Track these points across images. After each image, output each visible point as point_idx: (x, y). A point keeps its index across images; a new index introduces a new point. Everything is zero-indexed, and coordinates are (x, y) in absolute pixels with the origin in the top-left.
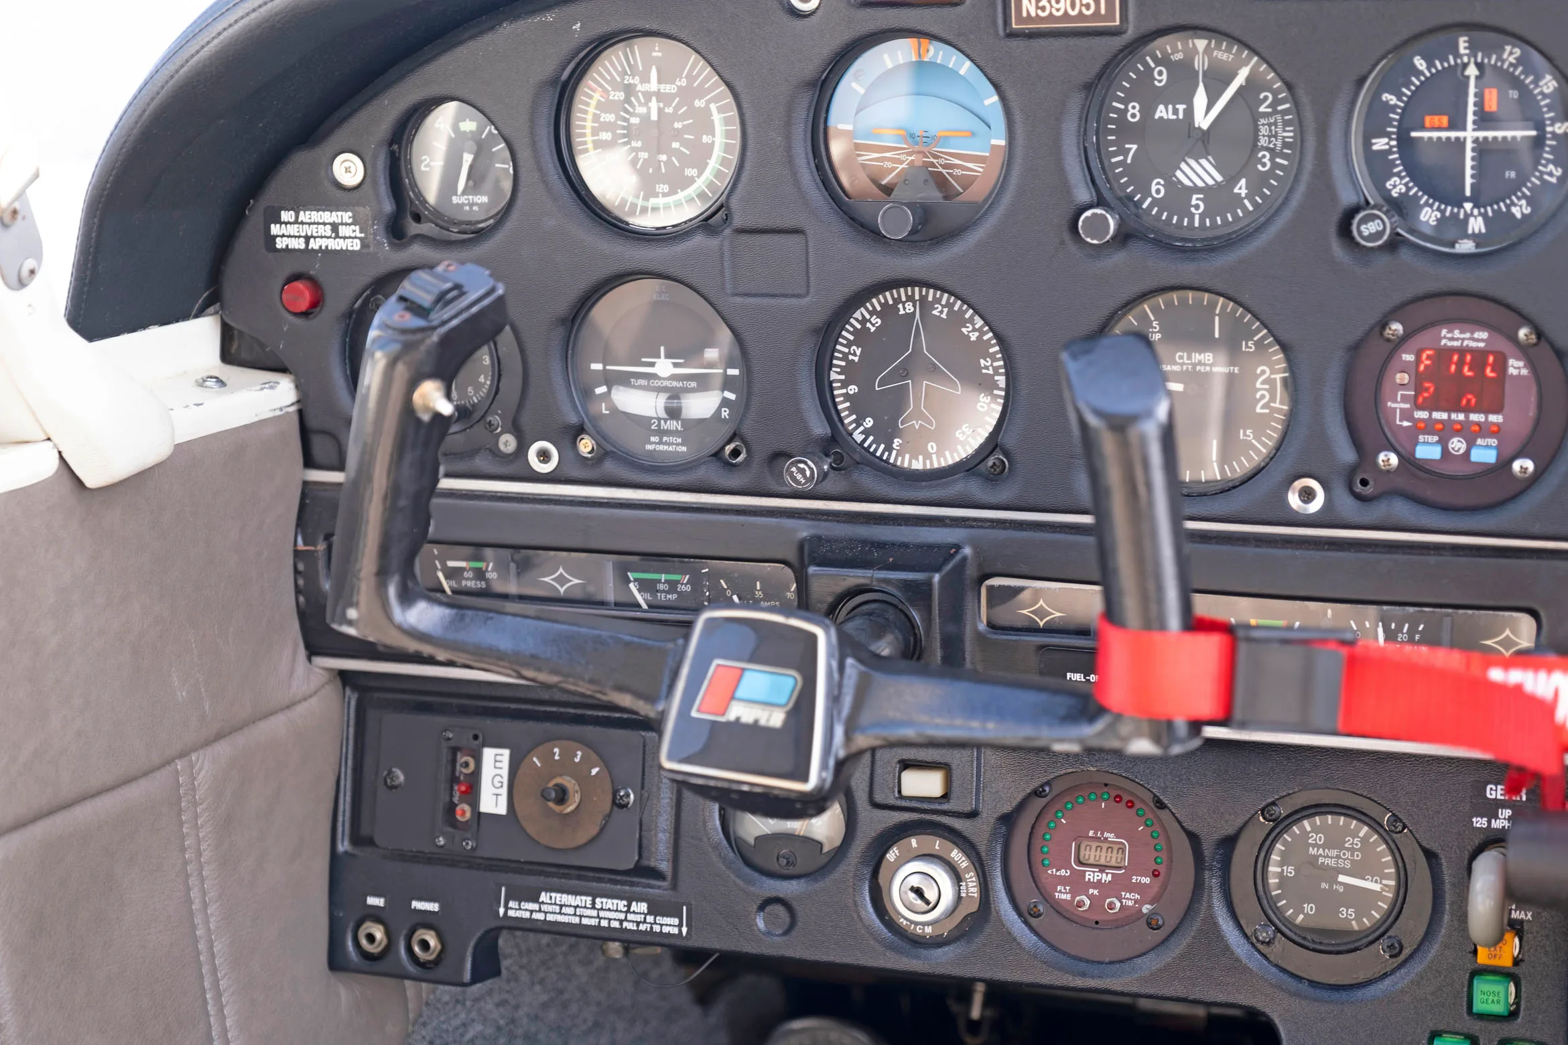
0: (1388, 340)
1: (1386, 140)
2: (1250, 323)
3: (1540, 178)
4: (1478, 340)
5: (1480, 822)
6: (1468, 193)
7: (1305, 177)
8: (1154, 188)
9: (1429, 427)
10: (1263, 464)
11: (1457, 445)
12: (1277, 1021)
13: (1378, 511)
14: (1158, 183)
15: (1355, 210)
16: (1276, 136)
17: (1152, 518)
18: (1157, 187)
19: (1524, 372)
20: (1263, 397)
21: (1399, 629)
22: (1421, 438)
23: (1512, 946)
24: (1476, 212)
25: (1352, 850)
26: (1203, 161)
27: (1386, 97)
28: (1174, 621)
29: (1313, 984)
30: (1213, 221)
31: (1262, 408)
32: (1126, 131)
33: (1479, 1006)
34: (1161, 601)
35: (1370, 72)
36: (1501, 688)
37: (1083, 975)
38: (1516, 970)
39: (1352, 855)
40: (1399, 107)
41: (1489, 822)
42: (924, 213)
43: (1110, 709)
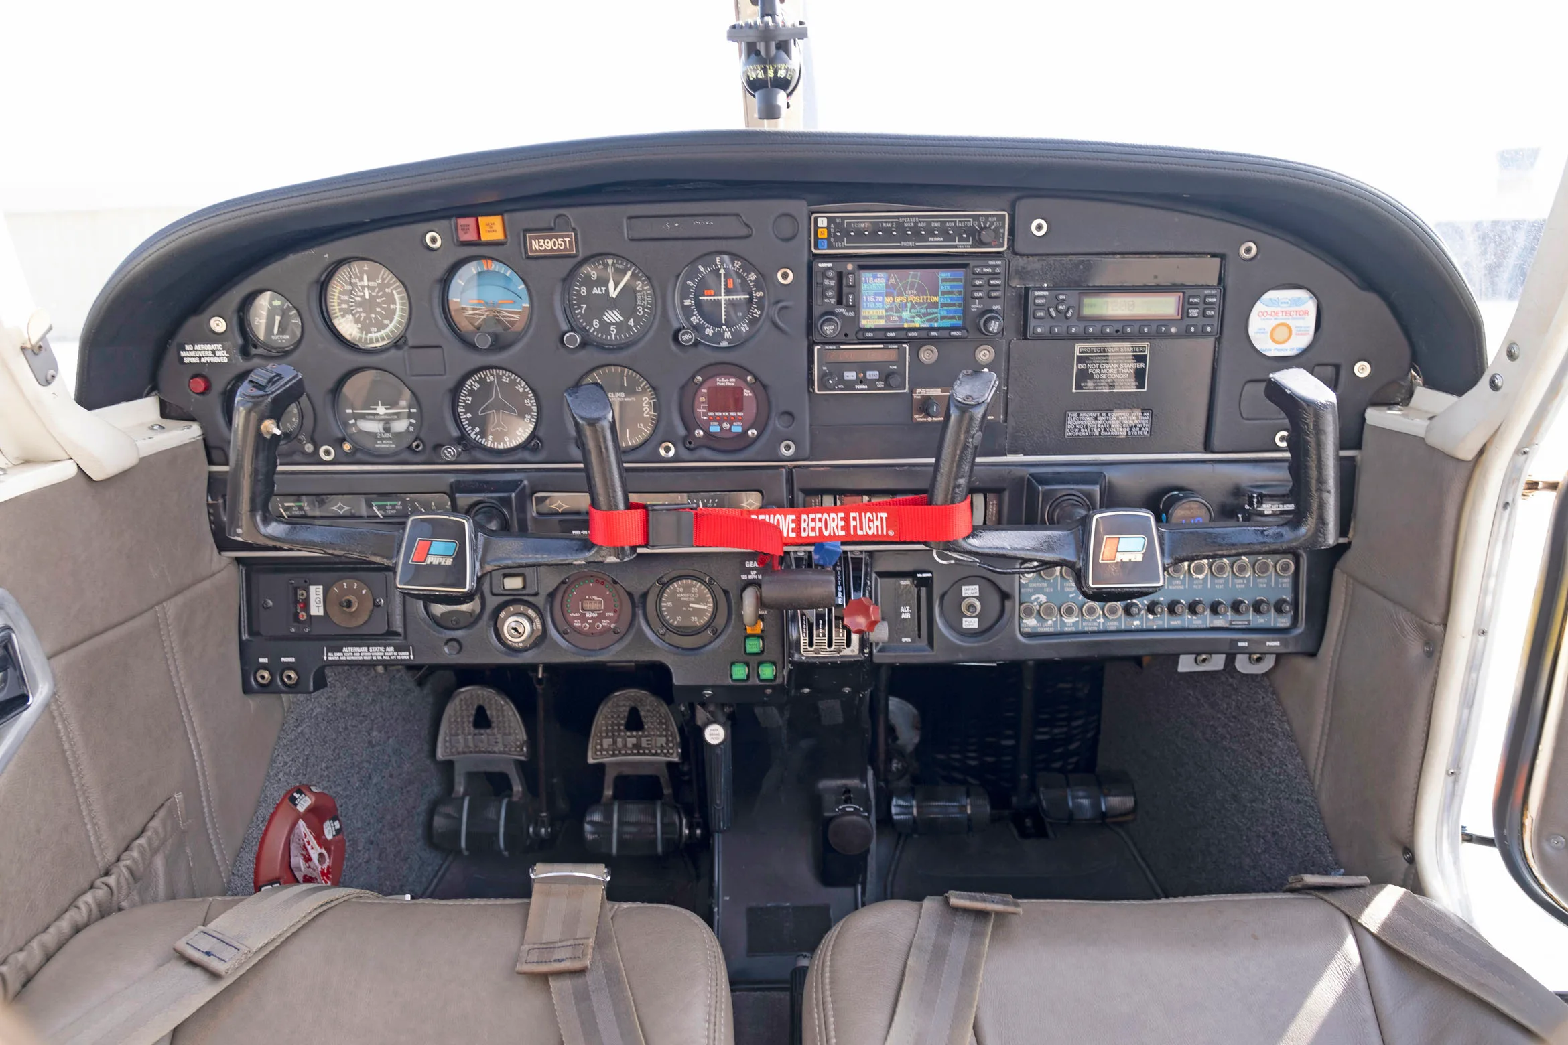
0: (696, 384)
1: (689, 301)
2: (639, 379)
3: (752, 315)
4: (731, 382)
5: (744, 577)
6: (724, 322)
7: (658, 317)
8: (594, 323)
9: (715, 419)
10: (648, 438)
11: (726, 425)
12: (669, 665)
13: (697, 454)
14: (596, 321)
15: (680, 330)
16: (644, 300)
17: (609, 462)
18: (596, 323)
19: (750, 394)
20: (646, 410)
21: (708, 502)
22: (712, 423)
23: (761, 624)
24: (727, 330)
25: (694, 593)
26: (615, 312)
27: (688, 282)
28: (621, 506)
29: (683, 649)
30: (621, 337)
31: (646, 414)
32: (581, 299)
33: (749, 650)
34: (615, 497)
35: (682, 272)
36: (758, 521)
37: (589, 656)
38: (762, 634)
39: (695, 595)
40: (694, 287)
41: (748, 577)
42: (495, 337)
43: (596, 545)
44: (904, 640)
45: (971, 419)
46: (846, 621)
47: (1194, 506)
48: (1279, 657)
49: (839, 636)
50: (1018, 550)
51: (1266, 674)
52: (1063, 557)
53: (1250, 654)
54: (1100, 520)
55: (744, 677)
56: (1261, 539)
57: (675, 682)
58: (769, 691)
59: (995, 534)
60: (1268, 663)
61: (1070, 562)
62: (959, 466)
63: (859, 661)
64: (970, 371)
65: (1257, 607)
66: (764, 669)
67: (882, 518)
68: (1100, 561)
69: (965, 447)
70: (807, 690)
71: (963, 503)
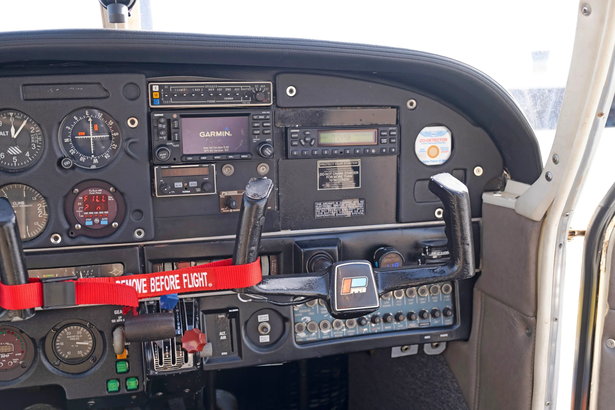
0: (75, 194)
1: (68, 139)
2: (34, 192)
3: (111, 148)
4: (99, 192)
5: (113, 321)
6: (92, 153)
7: (46, 150)
8: (1, 156)
9: (88, 216)
10: (42, 231)
12: (63, 387)
13: (77, 240)
14: (2, 154)
15: (62, 159)
16: (36, 139)
17: (13, 251)
19: (113, 199)
20: (40, 212)
21: (86, 272)
22: (87, 220)
23: (126, 352)
24: (95, 157)
25: (79, 335)
26: (16, 147)
27: (67, 127)
28: (23, 281)
29: (72, 374)
30: (20, 164)
31: (40, 215)
33: (120, 370)
34: (18, 275)
35: (62, 121)
36: (120, 285)
37: (4, 385)
38: (128, 359)
39: (79, 336)
40: (71, 130)
41: (116, 321)
43: (5, 309)
44: (223, 354)
45: (258, 208)
46: (184, 345)
47: (394, 256)
48: (448, 343)
49: (179, 355)
50: (291, 290)
51: (442, 354)
52: (318, 293)
53: (432, 343)
54: (339, 268)
55: (116, 389)
56: (433, 275)
57: (68, 397)
58: (134, 397)
59: (276, 280)
60: (443, 347)
61: (323, 295)
62: (252, 238)
63: (193, 371)
64: (255, 179)
65: (433, 314)
66: (130, 382)
67: (204, 276)
68: (341, 294)
69: (255, 227)
70: (160, 394)
71: (255, 262)
